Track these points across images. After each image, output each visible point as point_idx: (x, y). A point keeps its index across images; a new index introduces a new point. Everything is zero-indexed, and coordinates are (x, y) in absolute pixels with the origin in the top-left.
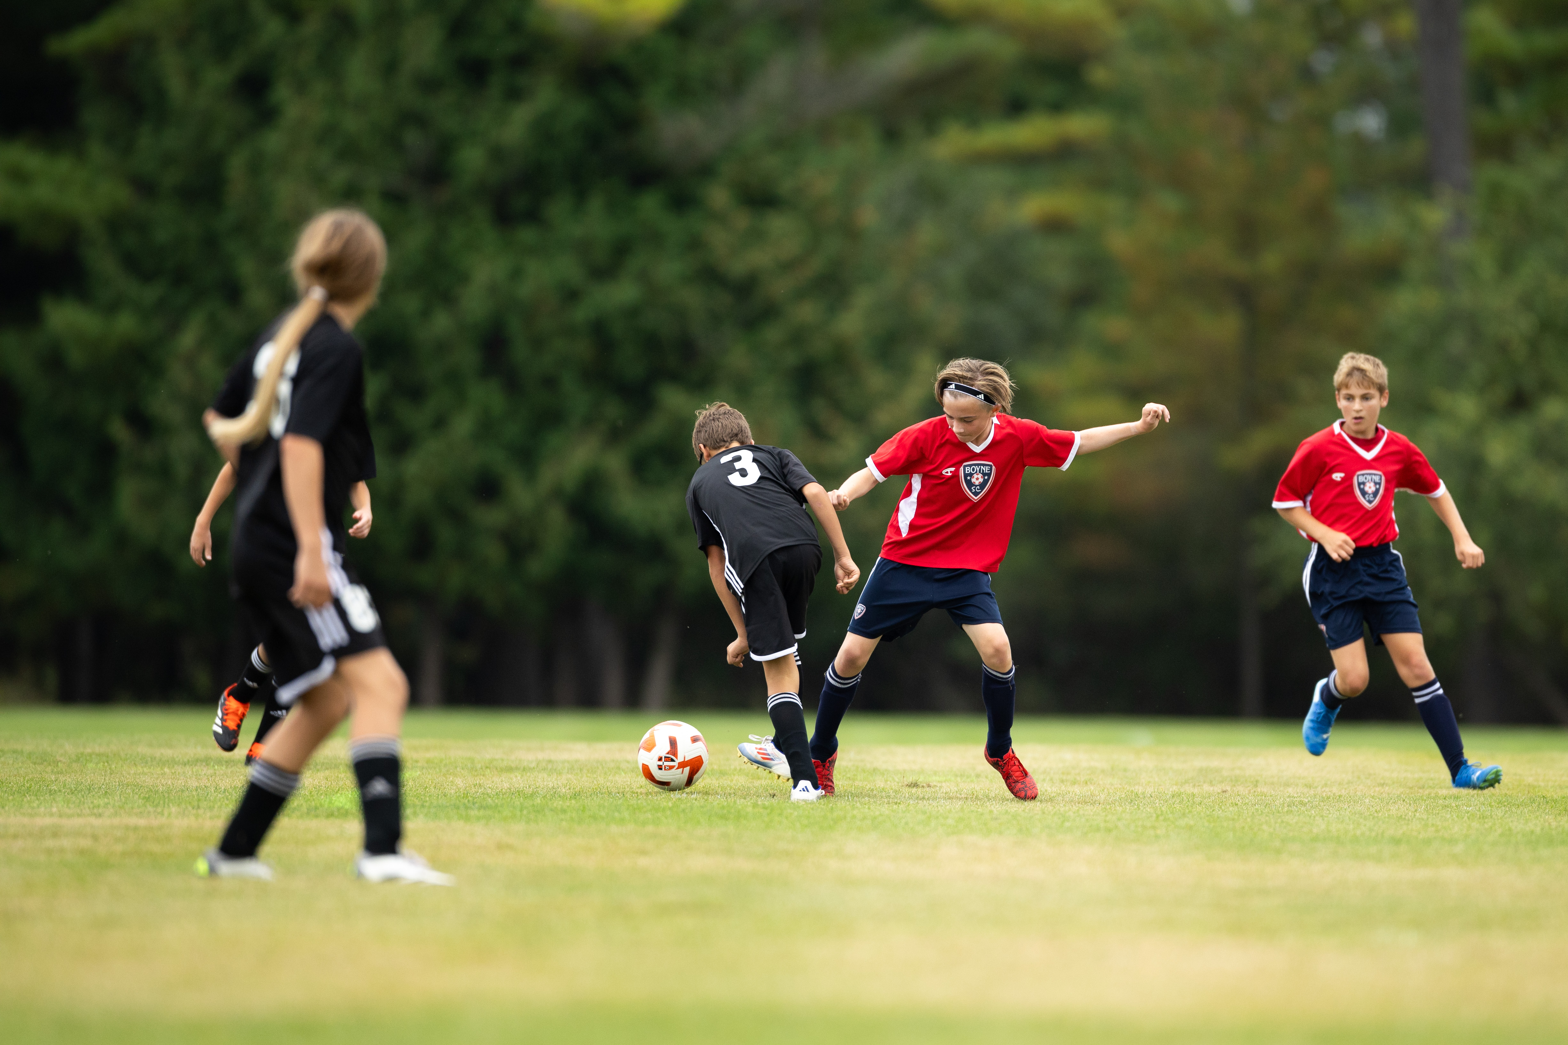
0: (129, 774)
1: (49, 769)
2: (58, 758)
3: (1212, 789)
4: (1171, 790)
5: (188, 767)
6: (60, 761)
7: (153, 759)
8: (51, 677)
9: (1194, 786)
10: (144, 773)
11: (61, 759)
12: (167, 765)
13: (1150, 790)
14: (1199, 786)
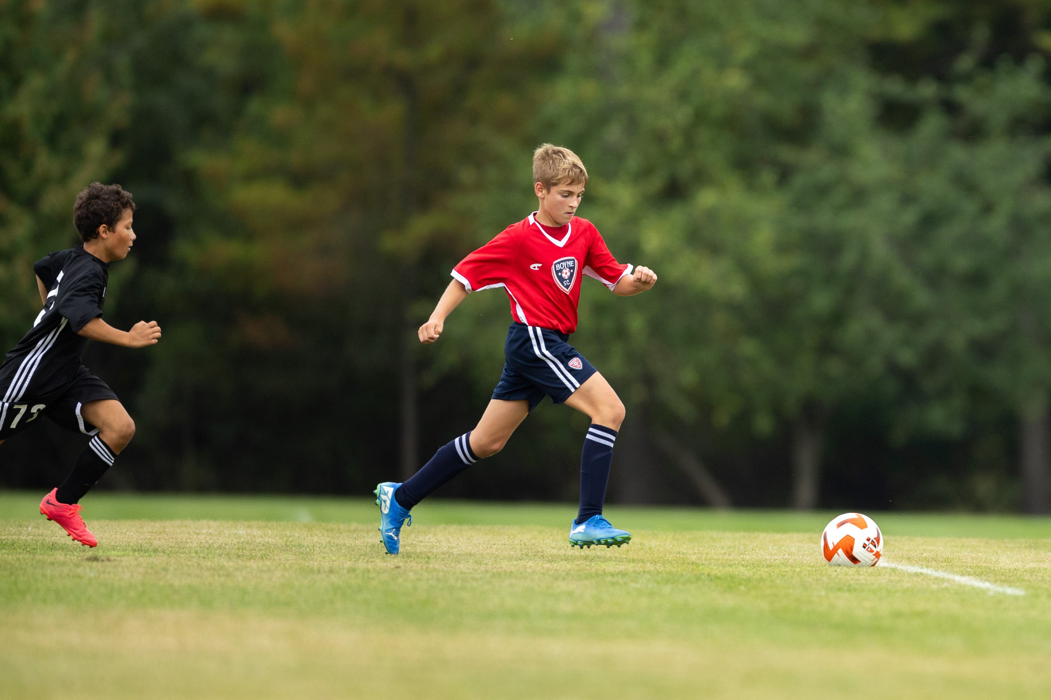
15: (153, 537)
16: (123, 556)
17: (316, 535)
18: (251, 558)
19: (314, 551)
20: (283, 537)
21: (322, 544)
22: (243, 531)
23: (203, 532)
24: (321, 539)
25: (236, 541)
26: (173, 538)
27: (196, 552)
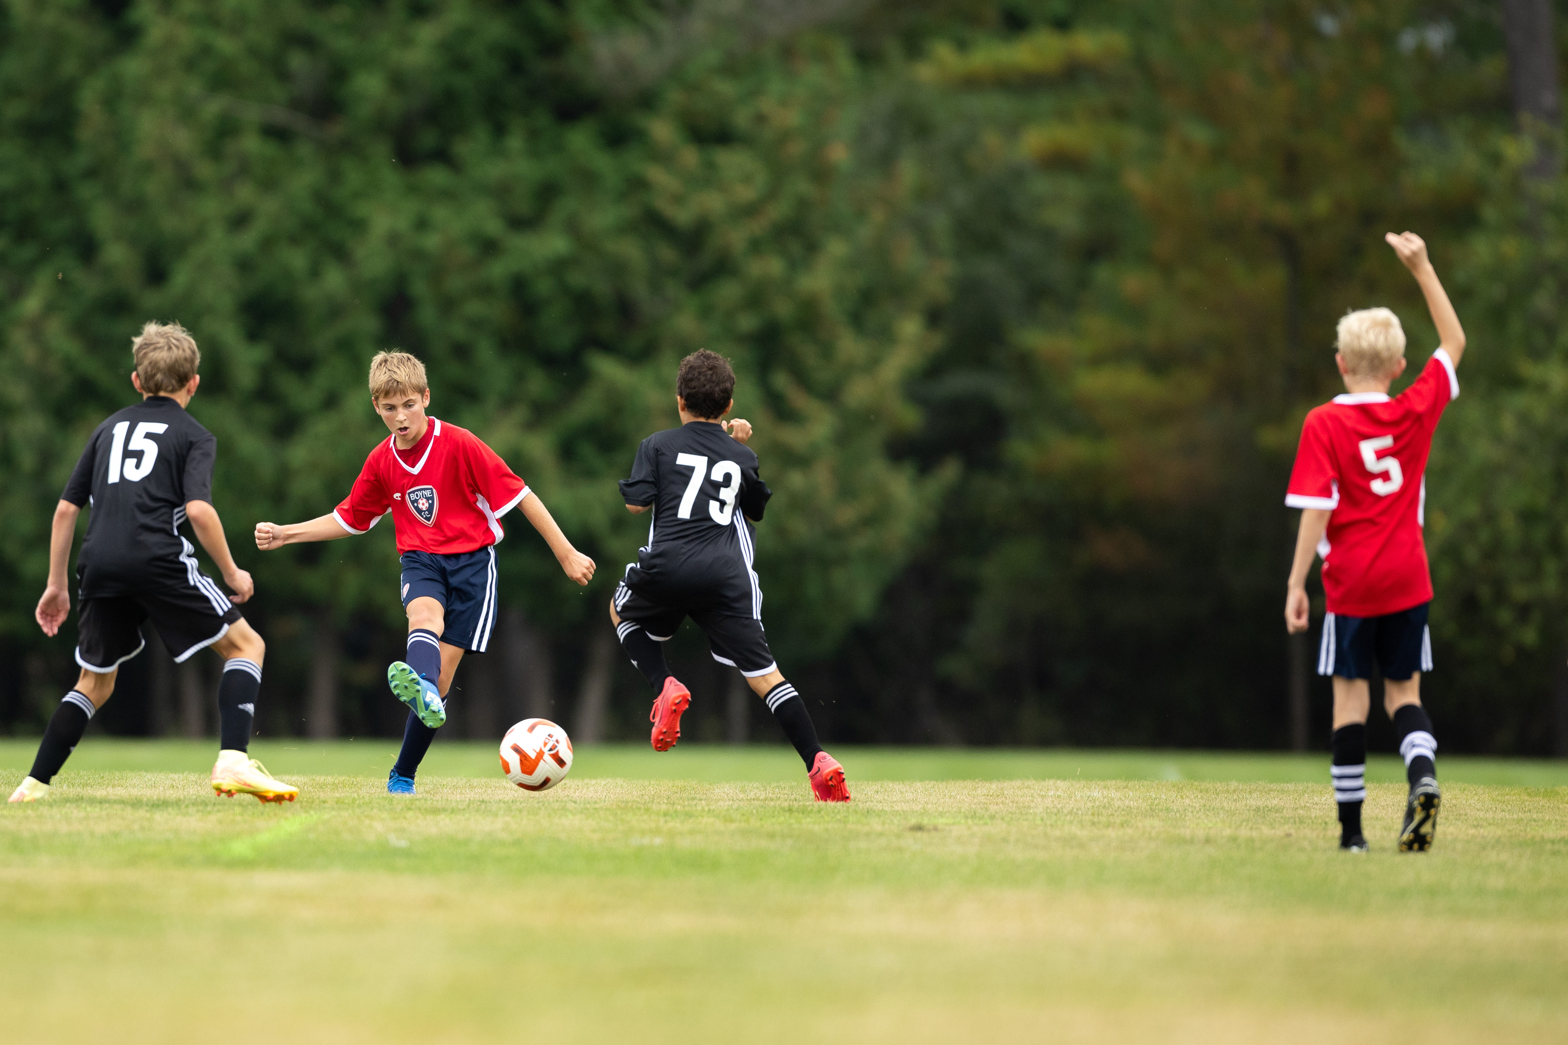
3: (1273, 832)
4: (1224, 833)
9: (1252, 829)
13: (1198, 834)
14: (1256, 829)
15: (989, 802)
16: (953, 824)
17: (1188, 797)
18: (1108, 825)
19: (1185, 816)
20: (1148, 799)
21: (1195, 808)
22: (1099, 792)
23: (1050, 794)
24: (1194, 801)
25: (1090, 805)
26: (1013, 802)
27: (1042, 819)
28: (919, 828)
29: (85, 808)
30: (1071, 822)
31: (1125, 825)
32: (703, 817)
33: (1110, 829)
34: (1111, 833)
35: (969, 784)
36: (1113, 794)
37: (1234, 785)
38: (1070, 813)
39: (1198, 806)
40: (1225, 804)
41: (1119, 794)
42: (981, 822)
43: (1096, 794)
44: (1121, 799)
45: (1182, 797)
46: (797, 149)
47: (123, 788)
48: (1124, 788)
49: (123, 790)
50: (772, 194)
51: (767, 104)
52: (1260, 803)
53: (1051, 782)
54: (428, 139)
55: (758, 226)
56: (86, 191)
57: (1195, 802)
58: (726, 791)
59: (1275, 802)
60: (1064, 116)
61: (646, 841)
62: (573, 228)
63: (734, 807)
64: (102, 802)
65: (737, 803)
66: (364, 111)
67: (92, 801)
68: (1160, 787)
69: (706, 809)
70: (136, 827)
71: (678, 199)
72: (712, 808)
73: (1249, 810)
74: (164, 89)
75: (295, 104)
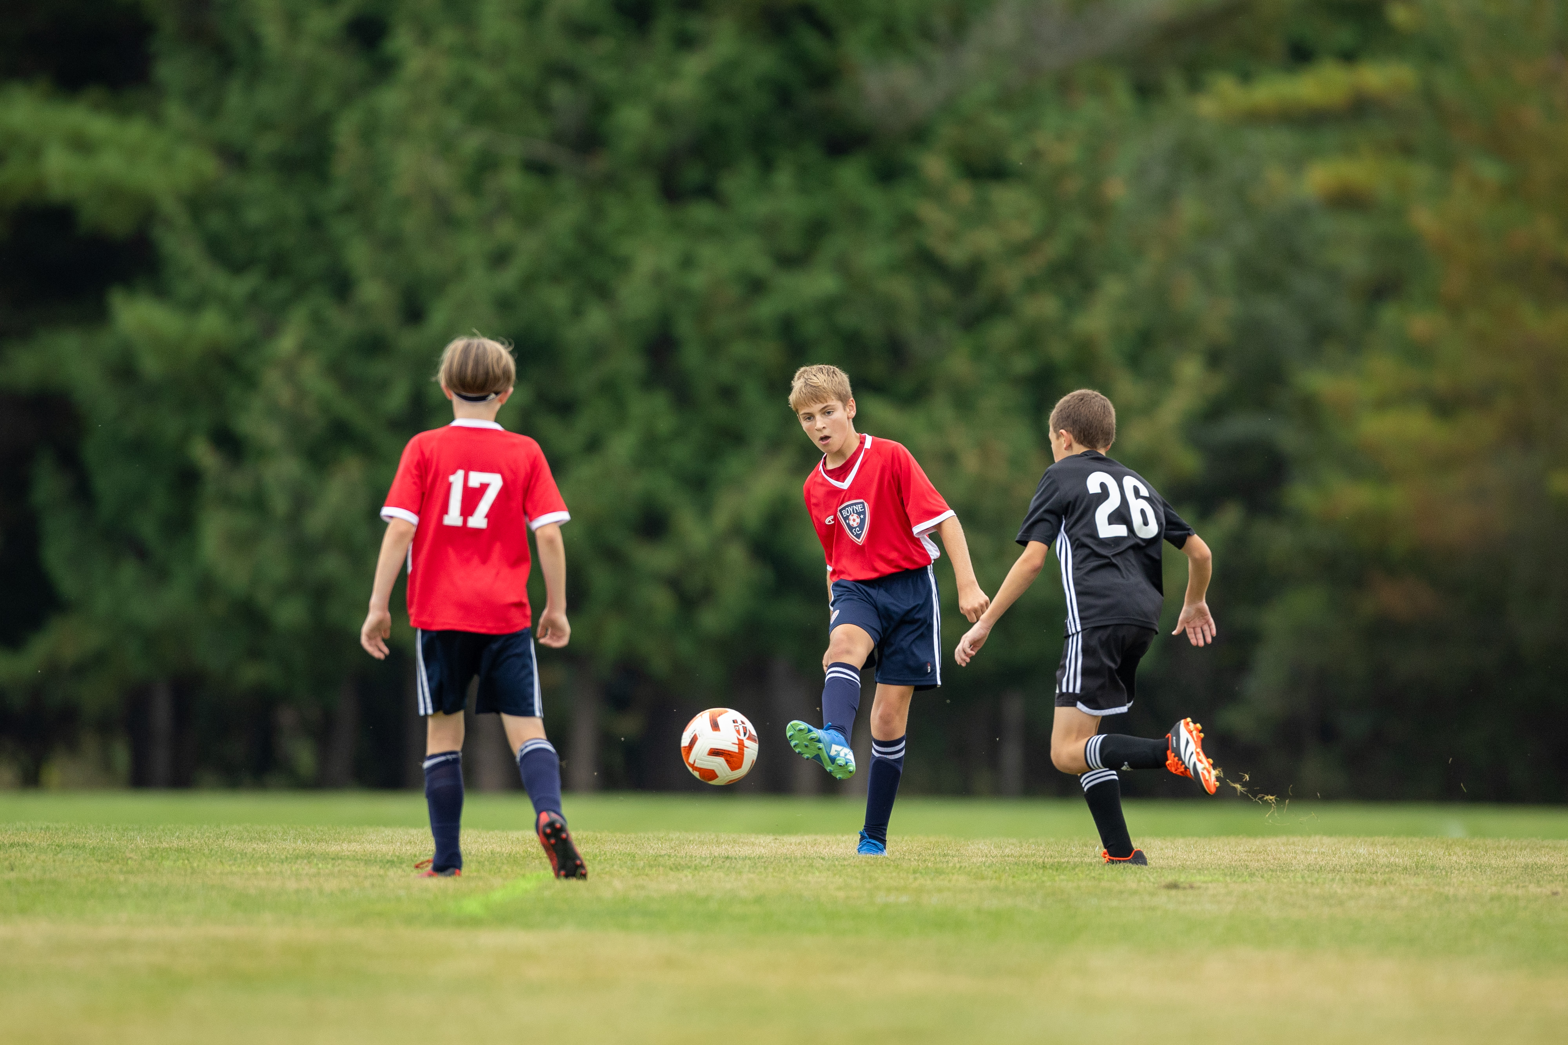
0: (214, 873)
1: (117, 867)
2: (128, 855)
3: (1539, 890)
4: (1489, 891)
5: (285, 865)
6: (130, 858)
7: (243, 854)
8: (121, 756)
9: (1518, 887)
10: (232, 873)
11: (132, 855)
12: (260, 863)
13: (1462, 892)
14: (1523, 887)
15: (1249, 859)
16: (1211, 881)
17: (1456, 854)
18: (1370, 883)
19: (1451, 873)
20: (1414, 856)
21: (1462, 865)
22: (1364, 849)
23: (1314, 851)
24: (1462, 858)
25: (1354, 862)
26: (1275, 859)
27: (1303, 877)
28: (1174, 886)
29: (317, 864)
30: (1333, 880)
31: (1388, 883)
32: (953, 874)
33: (1372, 887)
34: (1373, 891)
35: (1233, 840)
36: (1380, 850)
37: (1504, 842)
38: (1333, 870)
39: (1465, 863)
40: (1493, 862)
41: (1385, 851)
42: (1240, 880)
43: (1362, 851)
44: (1386, 856)
45: (1450, 855)
46: (1073, 186)
47: (359, 844)
48: (1391, 844)
49: (359, 846)
50: (1047, 232)
51: (1043, 139)
52: (1530, 861)
53: (1317, 838)
54: (693, 174)
55: (1034, 264)
56: (340, 228)
57: (1463, 860)
58: (980, 847)
59: (1545, 859)
60: (1349, 150)
61: (892, 898)
62: (842, 266)
63: (987, 864)
64: (336, 858)
65: (990, 859)
66: (628, 146)
67: (325, 857)
68: (1429, 843)
69: (958, 866)
70: (367, 883)
71: (952, 237)
72: (963, 865)
73: (1517, 868)
74: (422, 123)
75: (557, 138)
